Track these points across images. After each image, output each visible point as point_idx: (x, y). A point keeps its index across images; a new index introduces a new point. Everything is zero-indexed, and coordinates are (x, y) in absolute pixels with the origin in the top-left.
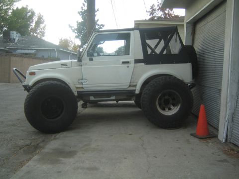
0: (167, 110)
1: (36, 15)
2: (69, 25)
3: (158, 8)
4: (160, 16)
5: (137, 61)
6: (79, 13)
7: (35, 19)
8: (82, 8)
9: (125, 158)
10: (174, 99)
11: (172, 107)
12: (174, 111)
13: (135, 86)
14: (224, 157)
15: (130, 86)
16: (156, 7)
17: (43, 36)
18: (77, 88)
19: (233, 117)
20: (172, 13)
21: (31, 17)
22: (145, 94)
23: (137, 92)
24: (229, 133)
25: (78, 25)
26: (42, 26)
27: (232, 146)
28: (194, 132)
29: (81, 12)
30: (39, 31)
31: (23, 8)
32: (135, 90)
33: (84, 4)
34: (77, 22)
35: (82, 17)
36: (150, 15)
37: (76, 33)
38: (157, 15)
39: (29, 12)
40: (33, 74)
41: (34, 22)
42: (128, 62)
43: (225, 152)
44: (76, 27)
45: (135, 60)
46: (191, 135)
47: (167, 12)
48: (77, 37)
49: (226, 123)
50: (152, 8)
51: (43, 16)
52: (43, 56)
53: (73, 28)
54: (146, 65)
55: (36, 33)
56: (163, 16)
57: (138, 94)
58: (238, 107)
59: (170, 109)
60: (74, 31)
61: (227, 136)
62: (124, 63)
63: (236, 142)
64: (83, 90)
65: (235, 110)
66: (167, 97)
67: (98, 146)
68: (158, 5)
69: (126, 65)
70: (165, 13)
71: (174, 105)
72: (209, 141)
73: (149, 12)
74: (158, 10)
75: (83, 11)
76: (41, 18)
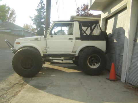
0: (93, 65)
1: (11, 9)
2: (30, 17)
3: (81, 9)
4: (82, 13)
5: (77, 39)
6: (36, 10)
7: (10, 12)
8: (38, 7)
9: (74, 90)
10: (97, 60)
11: (96, 64)
12: (97, 66)
13: (75, 52)
14: (126, 90)
15: (72, 52)
16: (80, 9)
17: (14, 22)
18: (43, 52)
19: (129, 70)
20: (89, 12)
21: (8, 11)
22: (81, 56)
23: (77, 55)
24: (127, 78)
25: (35, 17)
26: (14, 16)
27: (129, 85)
28: (108, 77)
29: (37, 9)
30: (12, 19)
31: (3, 5)
32: (75, 54)
33: (39, 5)
34: (35, 15)
35: (38, 12)
36: (77, 13)
37: (34, 21)
38: (81, 13)
39: (6, 8)
40: (18, 43)
41: (9, 14)
42: (72, 39)
43: (126, 88)
44: (34, 18)
45: (76, 38)
46: (107, 79)
47: (86, 12)
48: (34, 24)
49: (126, 73)
50: (78, 9)
51: (15, 11)
52: (15, 34)
53: (32, 19)
54: (81, 41)
55: (10, 20)
56: (84, 14)
57: (76, 57)
58: (132, 64)
59: (94, 65)
60: (32, 20)
61: (126, 80)
62: (70, 39)
63: (131, 83)
64: (47, 53)
65: (130, 66)
66: (93, 59)
67: (57, 84)
68: (81, 8)
69: (71, 40)
70: (85, 12)
71: (97, 63)
72: (117, 82)
73: (76, 11)
74: (81, 10)
75: (38, 9)
76: (14, 12)
